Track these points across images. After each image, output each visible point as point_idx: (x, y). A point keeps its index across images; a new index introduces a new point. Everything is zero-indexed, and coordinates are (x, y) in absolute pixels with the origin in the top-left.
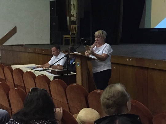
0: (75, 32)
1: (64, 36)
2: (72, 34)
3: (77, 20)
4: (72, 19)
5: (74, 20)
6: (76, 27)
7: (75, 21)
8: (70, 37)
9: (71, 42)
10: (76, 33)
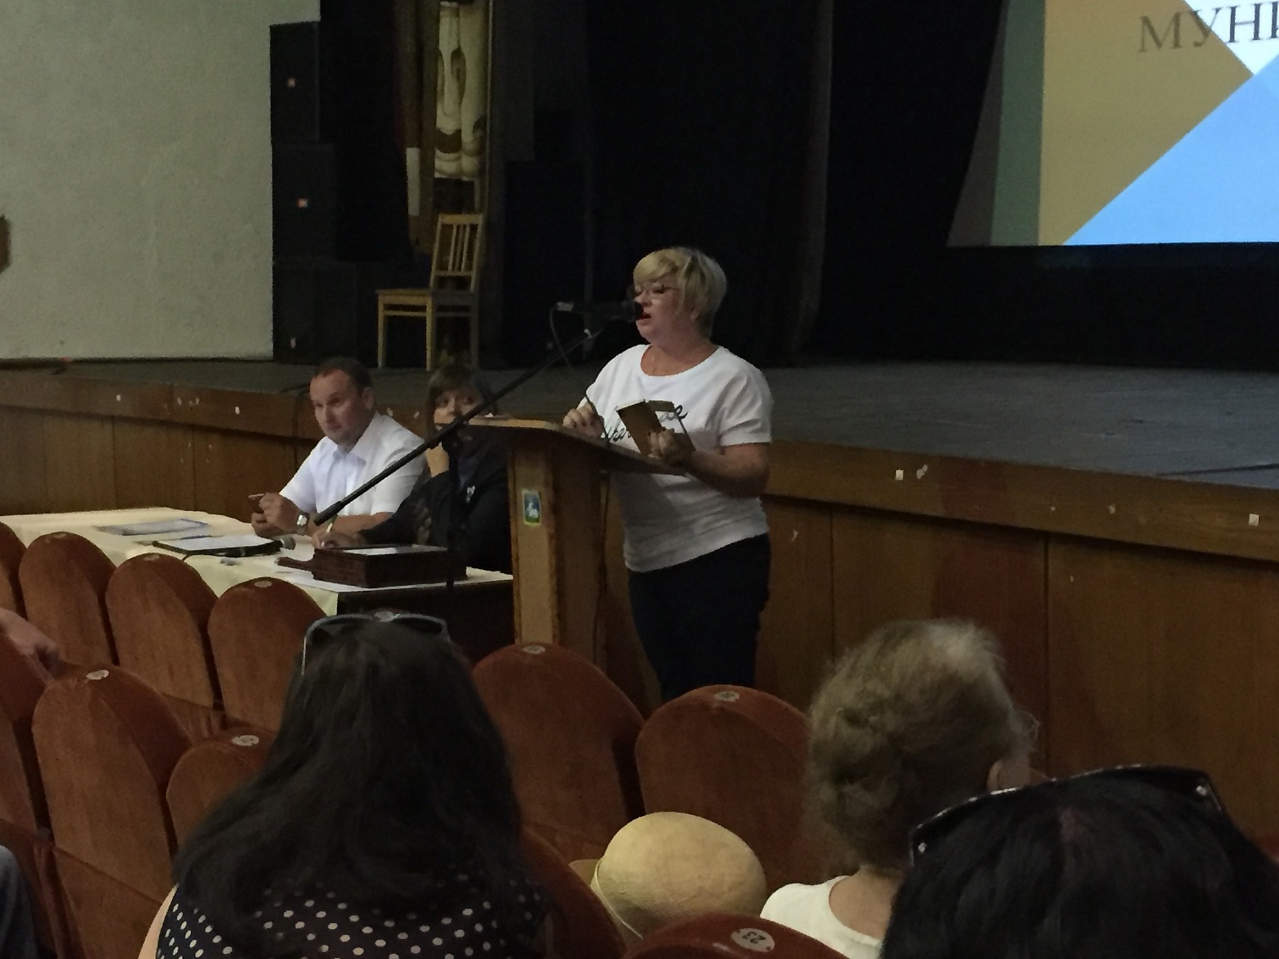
0: (469, 268)
1: (385, 298)
2: (441, 281)
3: (481, 172)
4: (445, 164)
5: (461, 172)
6: (474, 228)
7: (471, 184)
8: (429, 302)
9: (438, 347)
10: (474, 274)
